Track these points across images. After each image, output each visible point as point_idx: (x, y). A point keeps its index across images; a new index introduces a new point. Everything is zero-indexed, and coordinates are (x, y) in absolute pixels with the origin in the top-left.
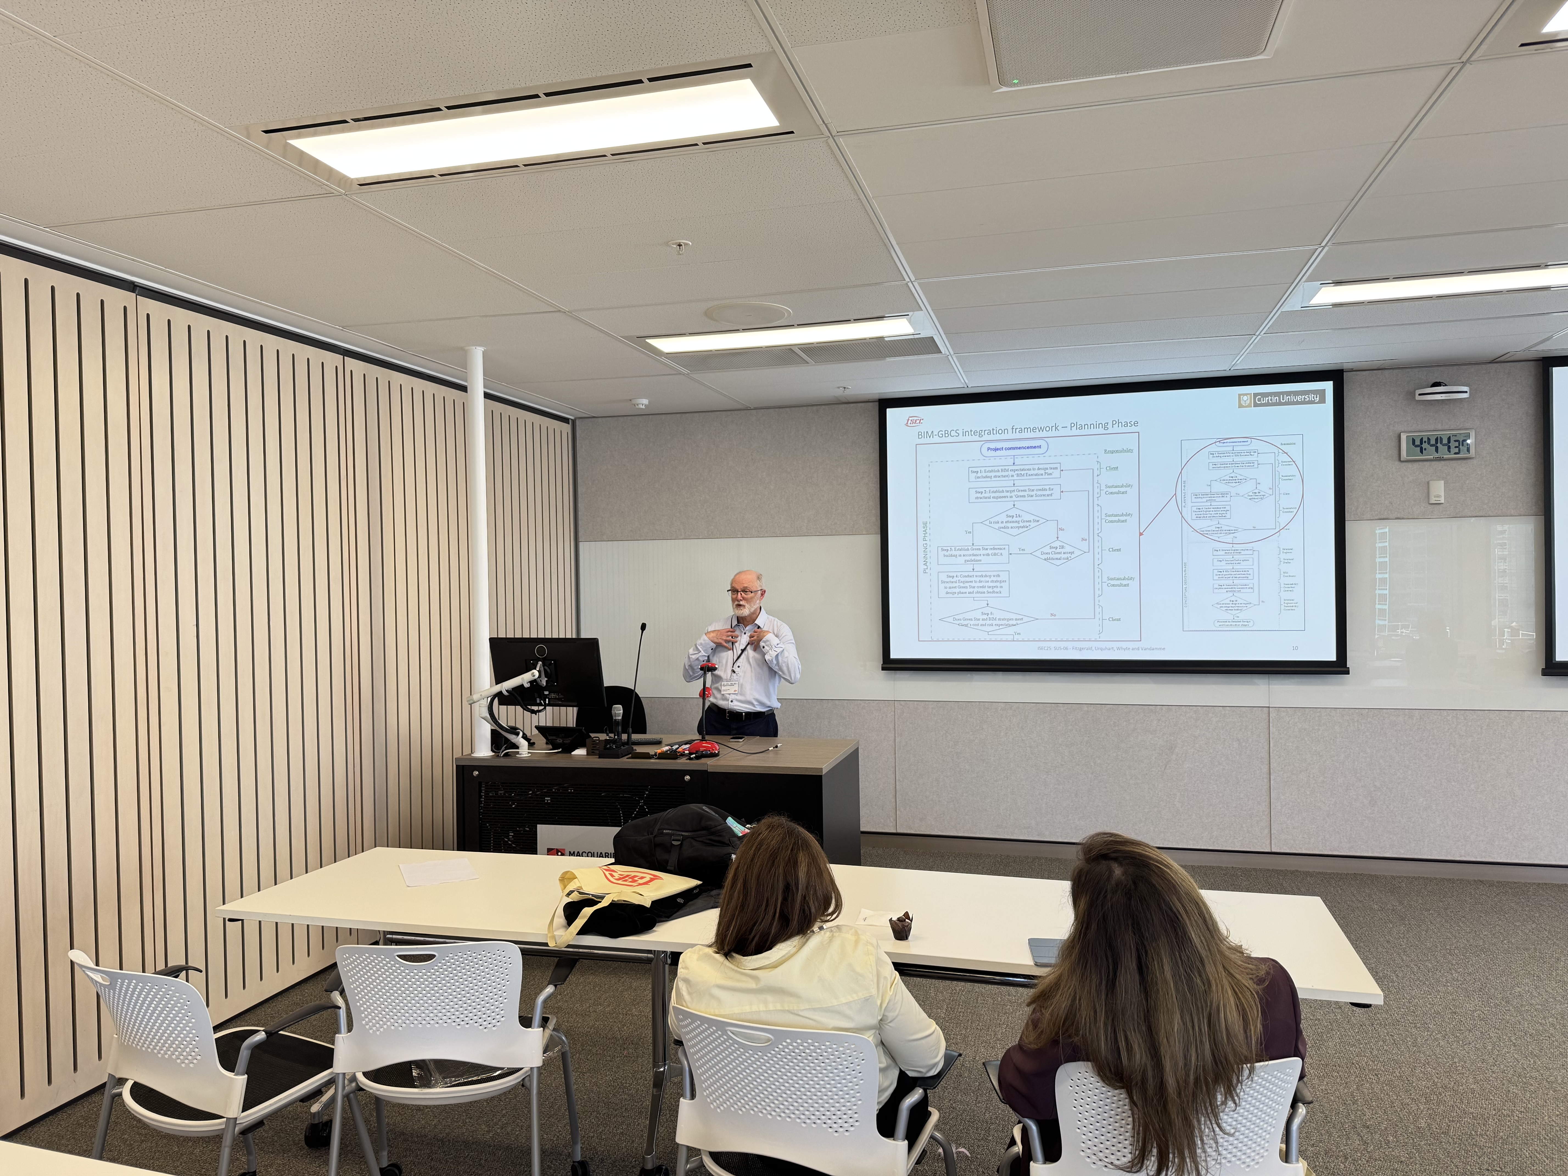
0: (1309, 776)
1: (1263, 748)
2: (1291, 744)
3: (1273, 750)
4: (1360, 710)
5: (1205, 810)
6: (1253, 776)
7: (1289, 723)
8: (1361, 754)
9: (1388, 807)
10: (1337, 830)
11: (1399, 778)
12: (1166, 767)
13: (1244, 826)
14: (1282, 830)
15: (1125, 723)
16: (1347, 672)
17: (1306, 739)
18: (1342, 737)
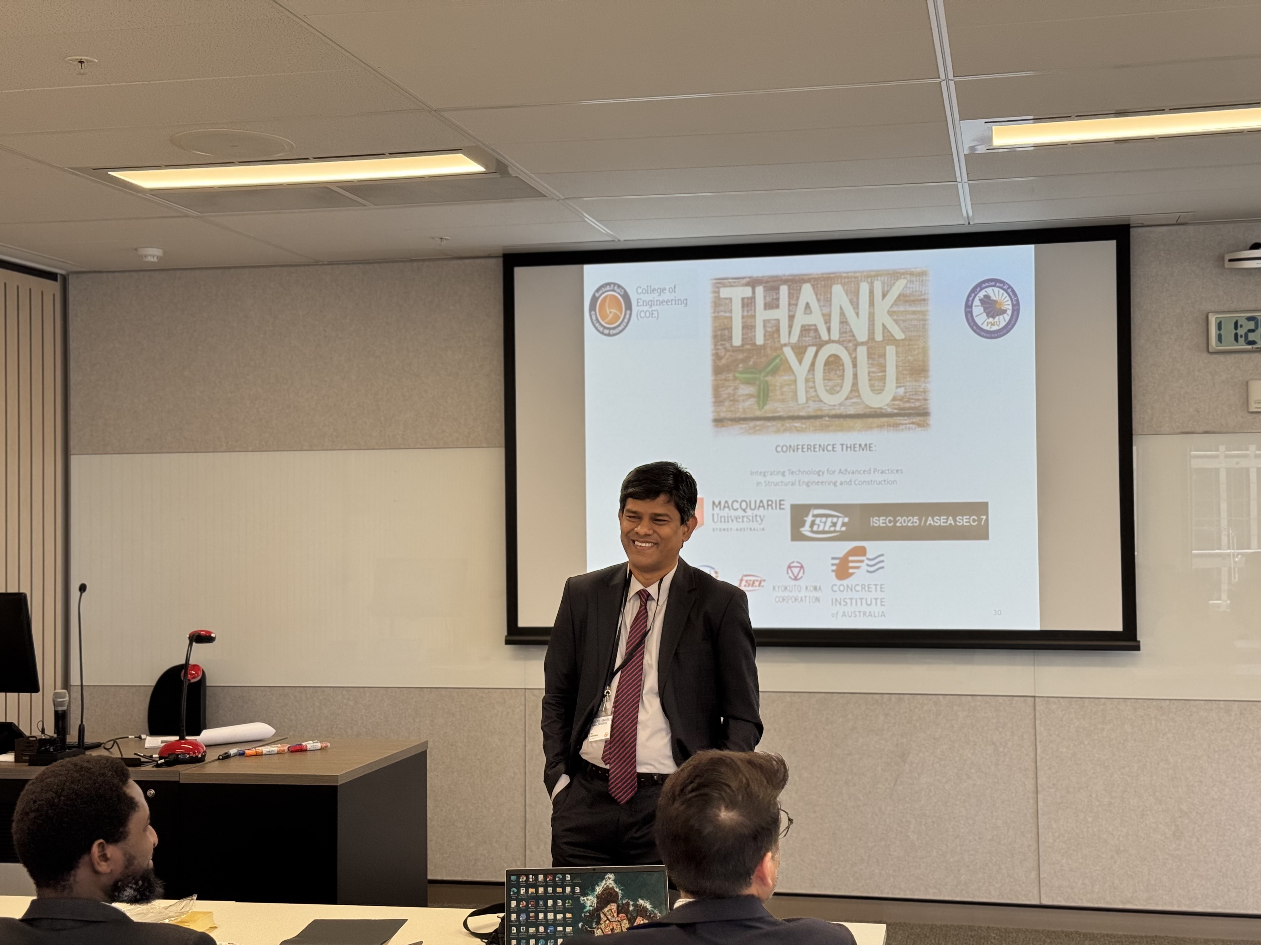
0: (1091, 796)
1: (1027, 755)
2: (1064, 750)
3: (1042, 759)
4: (1158, 702)
5: (949, 844)
6: (1014, 795)
7: (1062, 720)
8: (1162, 764)
9: (1198, 840)
10: (1129, 873)
11: (1213, 799)
12: (896, 781)
13: (1003, 866)
14: (1055, 872)
15: (841, 720)
16: (1137, 648)
17: (1086, 742)
18: (1135, 740)
